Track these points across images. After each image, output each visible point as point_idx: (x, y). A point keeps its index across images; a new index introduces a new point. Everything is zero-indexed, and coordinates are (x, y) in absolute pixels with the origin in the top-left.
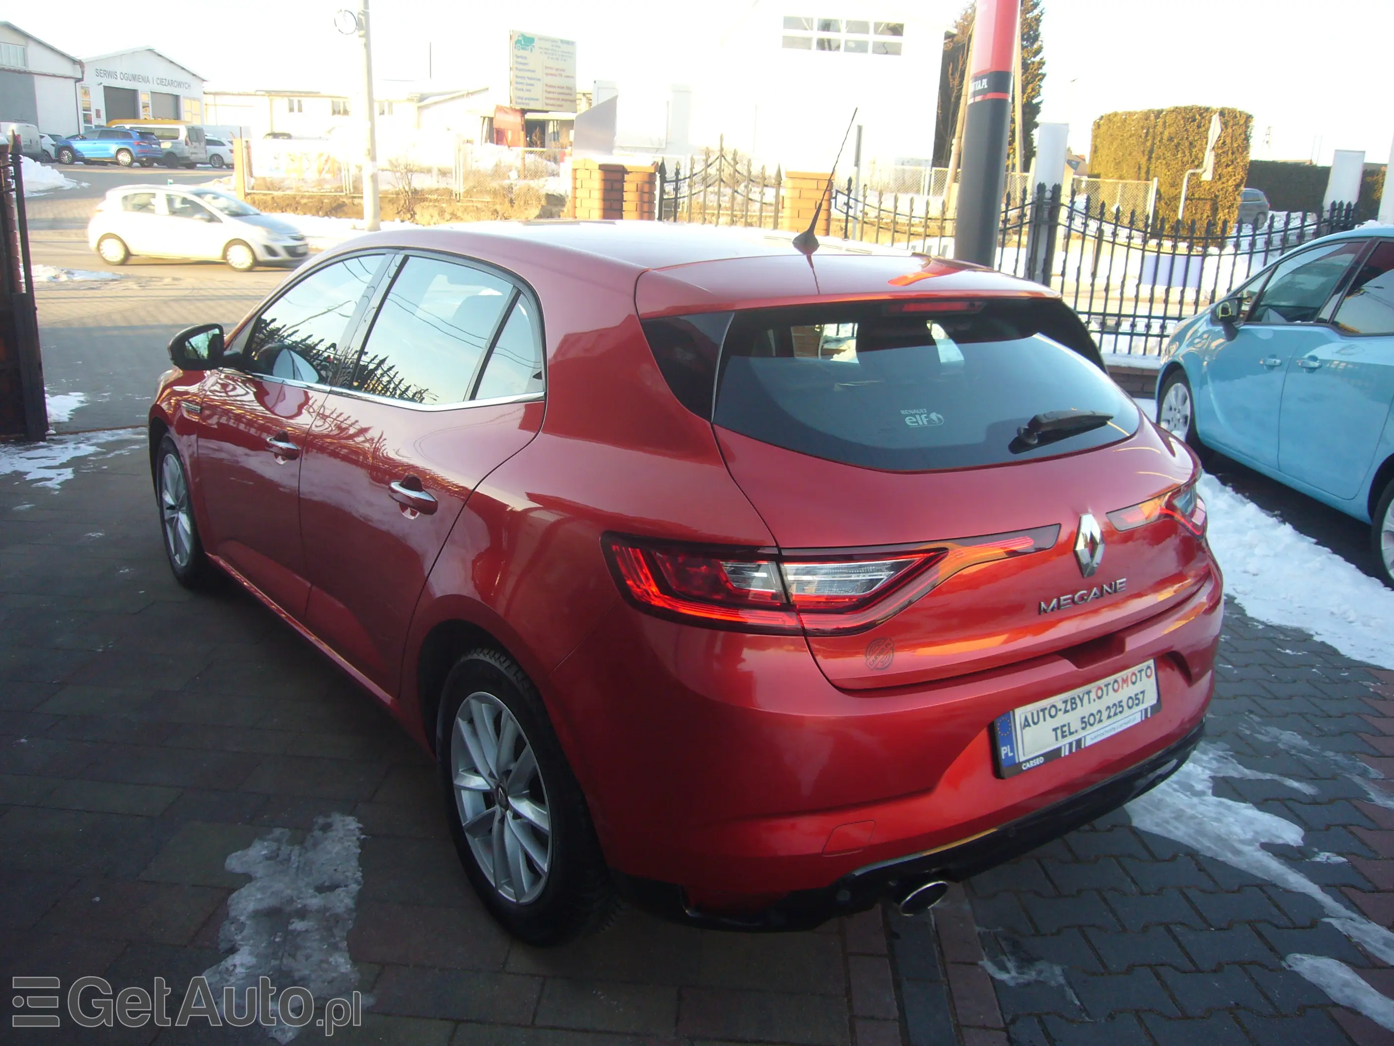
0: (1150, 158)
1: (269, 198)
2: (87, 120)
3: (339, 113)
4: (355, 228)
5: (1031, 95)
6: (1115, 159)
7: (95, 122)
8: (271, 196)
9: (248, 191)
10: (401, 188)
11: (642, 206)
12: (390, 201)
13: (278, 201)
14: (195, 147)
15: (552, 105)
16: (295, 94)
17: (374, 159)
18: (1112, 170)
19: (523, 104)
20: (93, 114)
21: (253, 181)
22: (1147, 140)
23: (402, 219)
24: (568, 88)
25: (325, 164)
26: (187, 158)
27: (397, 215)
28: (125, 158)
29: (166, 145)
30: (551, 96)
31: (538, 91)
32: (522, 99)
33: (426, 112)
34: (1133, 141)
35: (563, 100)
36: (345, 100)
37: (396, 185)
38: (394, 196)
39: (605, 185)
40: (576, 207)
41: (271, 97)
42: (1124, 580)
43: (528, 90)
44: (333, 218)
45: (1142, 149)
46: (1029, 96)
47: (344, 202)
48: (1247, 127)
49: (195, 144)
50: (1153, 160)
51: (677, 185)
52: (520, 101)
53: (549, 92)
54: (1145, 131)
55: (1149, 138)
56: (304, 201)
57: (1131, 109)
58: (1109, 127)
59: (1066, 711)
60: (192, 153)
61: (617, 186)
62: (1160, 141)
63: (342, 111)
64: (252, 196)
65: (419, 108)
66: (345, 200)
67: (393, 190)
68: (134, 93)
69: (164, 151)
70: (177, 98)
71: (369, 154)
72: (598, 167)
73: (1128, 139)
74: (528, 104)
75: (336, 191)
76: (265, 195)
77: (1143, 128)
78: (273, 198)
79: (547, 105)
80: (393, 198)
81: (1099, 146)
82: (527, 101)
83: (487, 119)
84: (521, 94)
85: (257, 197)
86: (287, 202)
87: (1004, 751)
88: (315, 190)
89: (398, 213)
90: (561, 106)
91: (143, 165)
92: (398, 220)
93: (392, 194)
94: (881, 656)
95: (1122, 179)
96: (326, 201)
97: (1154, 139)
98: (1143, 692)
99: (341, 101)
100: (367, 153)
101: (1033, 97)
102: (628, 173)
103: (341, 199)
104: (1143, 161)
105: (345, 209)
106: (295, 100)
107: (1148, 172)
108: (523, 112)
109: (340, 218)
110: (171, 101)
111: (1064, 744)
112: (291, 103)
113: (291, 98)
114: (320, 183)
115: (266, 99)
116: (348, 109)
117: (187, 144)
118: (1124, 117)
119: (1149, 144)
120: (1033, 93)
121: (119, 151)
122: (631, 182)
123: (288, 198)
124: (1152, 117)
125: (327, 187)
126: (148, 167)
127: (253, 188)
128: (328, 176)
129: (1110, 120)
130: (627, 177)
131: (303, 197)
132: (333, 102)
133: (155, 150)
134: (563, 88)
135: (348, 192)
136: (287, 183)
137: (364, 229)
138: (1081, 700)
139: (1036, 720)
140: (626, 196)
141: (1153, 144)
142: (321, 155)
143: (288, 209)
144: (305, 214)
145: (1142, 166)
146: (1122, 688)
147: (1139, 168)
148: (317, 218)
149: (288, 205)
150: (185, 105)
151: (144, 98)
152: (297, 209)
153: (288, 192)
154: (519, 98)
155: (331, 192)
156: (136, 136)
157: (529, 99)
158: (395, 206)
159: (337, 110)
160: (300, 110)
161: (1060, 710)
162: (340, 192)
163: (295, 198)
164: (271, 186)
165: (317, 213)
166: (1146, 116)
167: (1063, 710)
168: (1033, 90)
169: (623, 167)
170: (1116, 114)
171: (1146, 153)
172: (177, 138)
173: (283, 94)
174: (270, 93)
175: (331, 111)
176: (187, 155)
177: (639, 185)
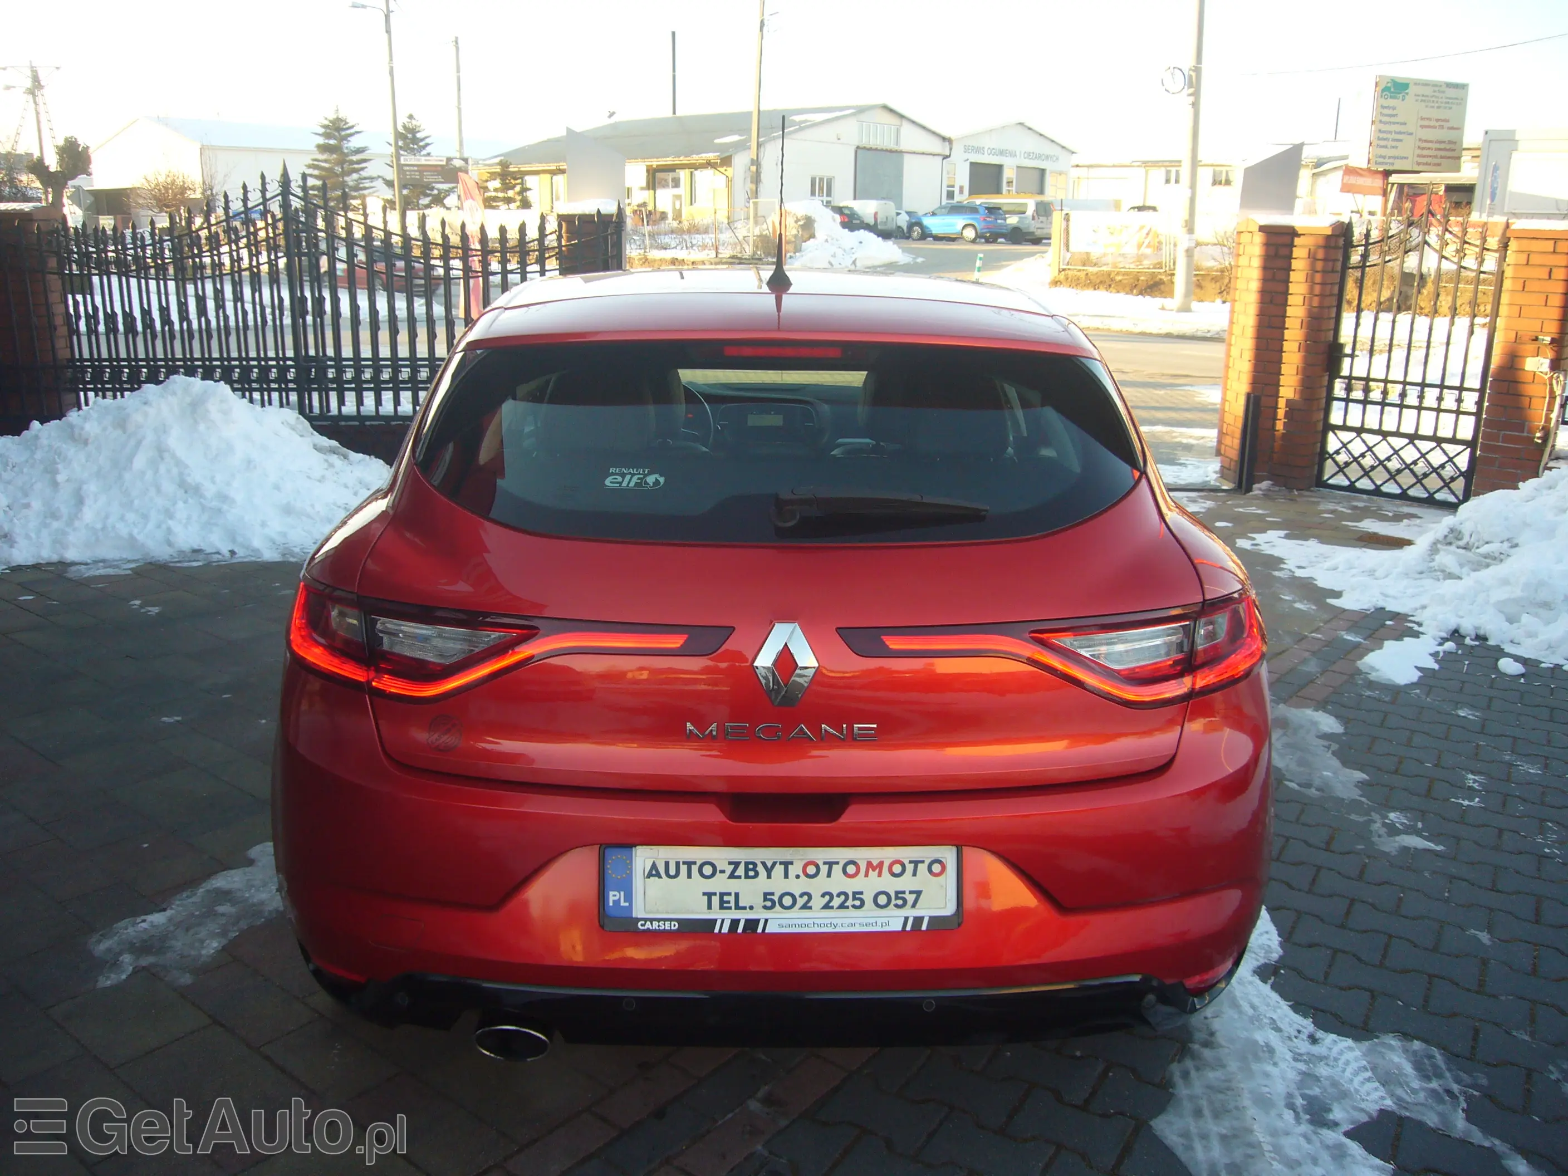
1: (1082, 275)
2: (950, 195)
3: (1220, 183)
4: (1163, 309)
7: (957, 198)
8: (1085, 273)
9: (1062, 267)
10: (1227, 264)
12: (1213, 279)
13: (1092, 277)
14: (1042, 222)
15: (1427, 164)
16: (1173, 164)
17: (1191, 231)
19: (1386, 164)
20: (957, 190)
21: (1068, 255)
23: (1224, 299)
24: (1450, 142)
25: (1146, 238)
26: (1033, 233)
27: (1220, 296)
28: (970, 234)
29: (1012, 220)
30: (1425, 152)
31: (1408, 148)
32: (1384, 157)
33: (1321, 180)
35: (1442, 157)
36: (1228, 168)
37: (1222, 261)
38: (1219, 273)
39: (1266, 250)
41: (1147, 168)
42: (875, 726)
43: (1393, 147)
44: (1148, 298)
47: (1161, 279)
49: (1042, 219)
51: (1366, 250)
52: (1381, 160)
53: (1423, 149)
56: (1118, 278)
59: (732, 876)
60: (1038, 228)
61: (1283, 251)
63: (1223, 181)
64: (1066, 272)
65: (1314, 174)
66: (1163, 277)
67: (1220, 266)
68: (999, 168)
69: (1009, 227)
70: (1043, 171)
71: (1186, 226)
72: (1258, 229)
74: (1393, 164)
75: (1154, 268)
76: (1079, 270)
78: (1087, 274)
79: (1419, 164)
80: (1216, 276)
82: (1391, 161)
83: (1396, 186)
84: (1383, 152)
85: (1070, 273)
86: (1101, 279)
87: (613, 896)
88: (1132, 266)
89: (1220, 293)
90: (1439, 165)
91: (988, 241)
92: (1218, 301)
93: (1217, 271)
94: (446, 737)
96: (1142, 278)
98: (918, 893)
99: (1224, 169)
100: (1184, 225)
102: (1299, 235)
103: (1160, 277)
105: (1162, 287)
106: (1173, 170)
108: (1387, 174)
109: (1156, 296)
110: (1037, 175)
111: (723, 919)
112: (1168, 172)
113: (1169, 169)
114: (1140, 259)
115: (1142, 171)
116: (1231, 178)
117: (1033, 218)
121: (965, 226)
122: (1302, 246)
123: (1103, 275)
125: (1146, 263)
126: (991, 242)
127: (1068, 264)
128: (1149, 251)
130: (1297, 241)
131: (1118, 273)
132: (1214, 172)
133: (1001, 225)
134: (1444, 142)
135: (1167, 269)
136: (1104, 260)
137: (1172, 310)
138: (769, 872)
139: (672, 872)
140: (1295, 264)
142: (1142, 228)
143: (1101, 287)
144: (1118, 292)
146: (866, 875)
148: (1130, 297)
149: (1101, 282)
150: (1049, 180)
151: (1008, 174)
152: (1110, 286)
153: (1105, 268)
154: (1381, 157)
155: (1149, 268)
156: (981, 210)
157: (1395, 158)
158: (1218, 284)
159: (1218, 179)
160: (1177, 181)
161: (722, 872)
162: (1159, 268)
163: (1109, 275)
164: (1086, 260)
165: (1130, 292)
167: (728, 873)
169: (1292, 228)
172: (1024, 213)
173: (1160, 164)
174: (1146, 164)
175: (1211, 180)
176: (1032, 230)
177: (1312, 250)
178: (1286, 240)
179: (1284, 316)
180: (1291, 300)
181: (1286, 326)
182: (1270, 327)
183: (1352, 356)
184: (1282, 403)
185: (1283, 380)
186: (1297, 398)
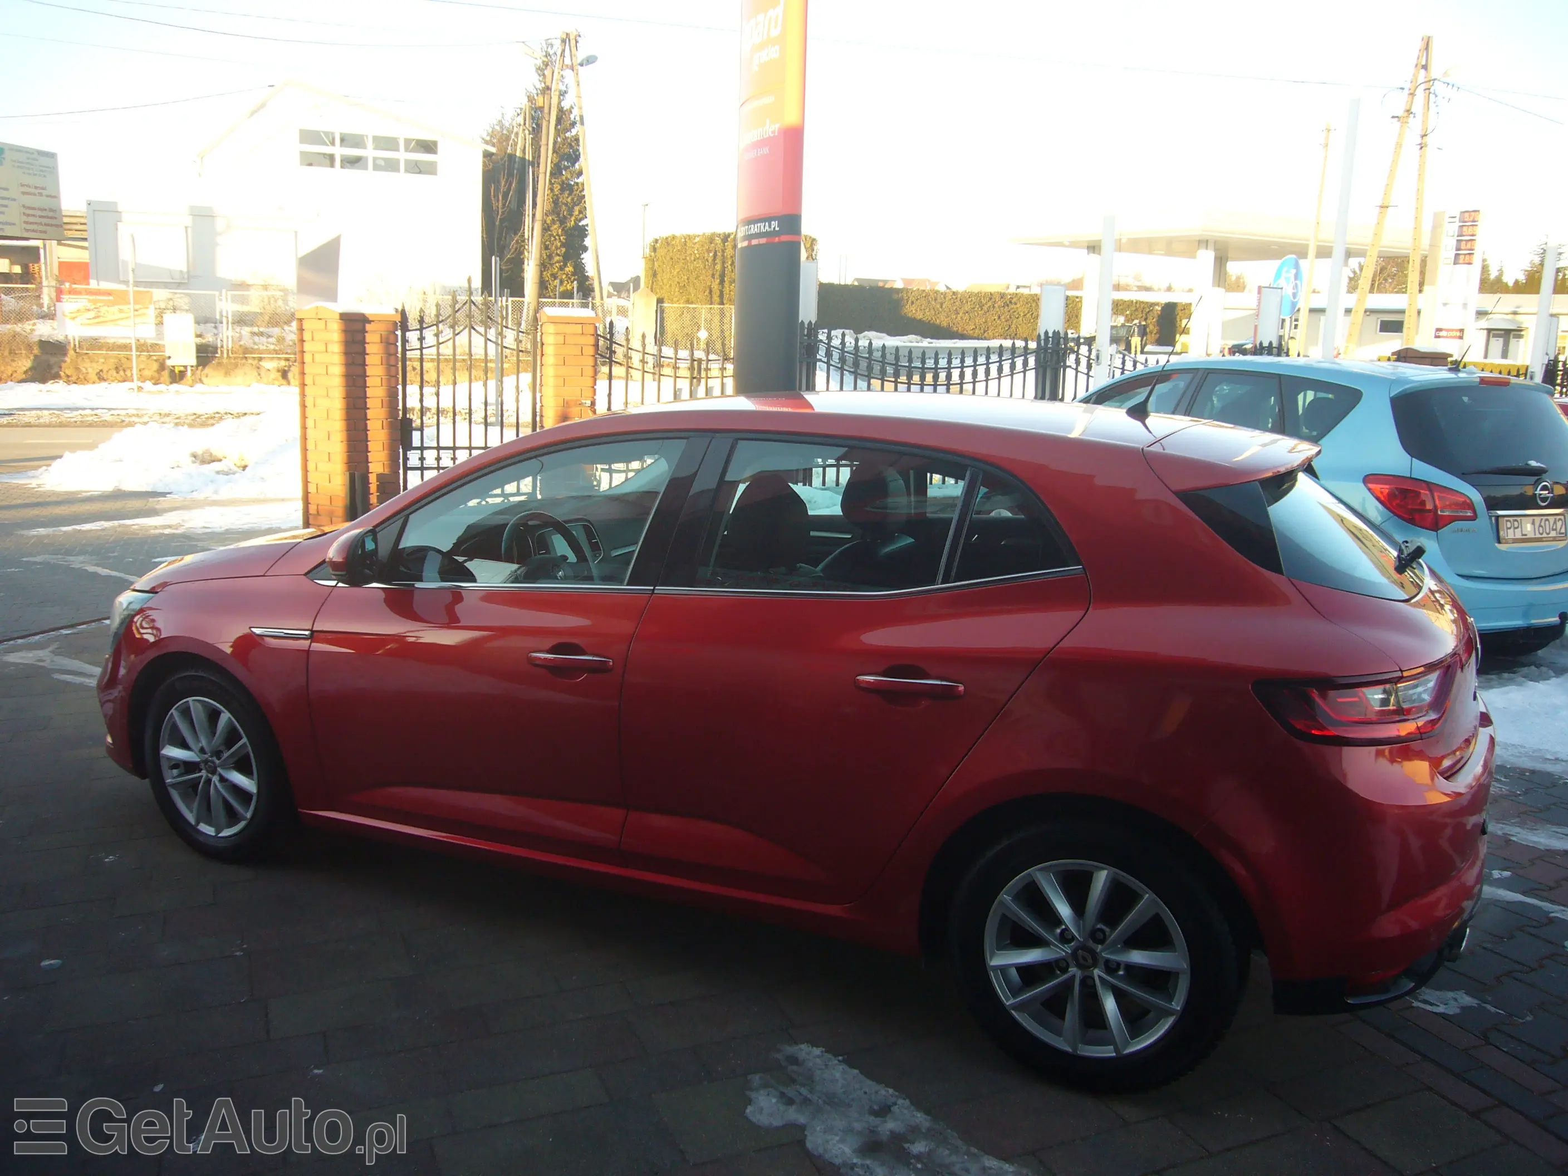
0: (722, 282)
5: (579, 218)
6: (678, 283)
11: (388, 360)
15: (33, 231)
18: (677, 294)
22: (715, 264)
24: (51, 210)
30: (31, 219)
31: (14, 214)
34: (699, 264)
35: (46, 224)
39: (346, 336)
40: (304, 363)
45: (711, 273)
46: (576, 219)
48: (813, 250)
50: (726, 284)
51: (421, 334)
53: (28, 215)
54: (711, 255)
55: (717, 261)
57: (691, 232)
58: (669, 251)
61: (358, 337)
62: (731, 265)
72: (338, 317)
73: (691, 262)
74: (2, 229)
77: (709, 251)
79: (27, 230)
81: (659, 271)
90: (44, 232)
95: (689, 303)
97: (724, 263)
101: (581, 220)
102: (370, 322)
104: (715, 285)
107: (721, 296)
118: (683, 240)
119: (718, 267)
120: (581, 216)
122: (374, 332)
124: (718, 240)
129: (668, 244)
130: (368, 327)
134: (45, 210)
140: (369, 348)
141: (724, 268)
145: (713, 290)
147: (711, 292)
157: (4, 223)
166: (711, 239)
168: (580, 212)
169: (363, 315)
170: (674, 237)
171: (717, 276)
177: (383, 336)
178: (358, 326)
179: (365, 397)
180: (369, 382)
181: (368, 407)
182: (355, 408)
183: (421, 429)
184: (373, 479)
185: (371, 456)
186: (387, 471)
